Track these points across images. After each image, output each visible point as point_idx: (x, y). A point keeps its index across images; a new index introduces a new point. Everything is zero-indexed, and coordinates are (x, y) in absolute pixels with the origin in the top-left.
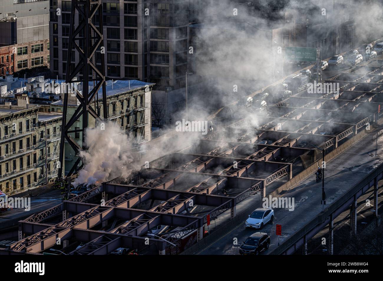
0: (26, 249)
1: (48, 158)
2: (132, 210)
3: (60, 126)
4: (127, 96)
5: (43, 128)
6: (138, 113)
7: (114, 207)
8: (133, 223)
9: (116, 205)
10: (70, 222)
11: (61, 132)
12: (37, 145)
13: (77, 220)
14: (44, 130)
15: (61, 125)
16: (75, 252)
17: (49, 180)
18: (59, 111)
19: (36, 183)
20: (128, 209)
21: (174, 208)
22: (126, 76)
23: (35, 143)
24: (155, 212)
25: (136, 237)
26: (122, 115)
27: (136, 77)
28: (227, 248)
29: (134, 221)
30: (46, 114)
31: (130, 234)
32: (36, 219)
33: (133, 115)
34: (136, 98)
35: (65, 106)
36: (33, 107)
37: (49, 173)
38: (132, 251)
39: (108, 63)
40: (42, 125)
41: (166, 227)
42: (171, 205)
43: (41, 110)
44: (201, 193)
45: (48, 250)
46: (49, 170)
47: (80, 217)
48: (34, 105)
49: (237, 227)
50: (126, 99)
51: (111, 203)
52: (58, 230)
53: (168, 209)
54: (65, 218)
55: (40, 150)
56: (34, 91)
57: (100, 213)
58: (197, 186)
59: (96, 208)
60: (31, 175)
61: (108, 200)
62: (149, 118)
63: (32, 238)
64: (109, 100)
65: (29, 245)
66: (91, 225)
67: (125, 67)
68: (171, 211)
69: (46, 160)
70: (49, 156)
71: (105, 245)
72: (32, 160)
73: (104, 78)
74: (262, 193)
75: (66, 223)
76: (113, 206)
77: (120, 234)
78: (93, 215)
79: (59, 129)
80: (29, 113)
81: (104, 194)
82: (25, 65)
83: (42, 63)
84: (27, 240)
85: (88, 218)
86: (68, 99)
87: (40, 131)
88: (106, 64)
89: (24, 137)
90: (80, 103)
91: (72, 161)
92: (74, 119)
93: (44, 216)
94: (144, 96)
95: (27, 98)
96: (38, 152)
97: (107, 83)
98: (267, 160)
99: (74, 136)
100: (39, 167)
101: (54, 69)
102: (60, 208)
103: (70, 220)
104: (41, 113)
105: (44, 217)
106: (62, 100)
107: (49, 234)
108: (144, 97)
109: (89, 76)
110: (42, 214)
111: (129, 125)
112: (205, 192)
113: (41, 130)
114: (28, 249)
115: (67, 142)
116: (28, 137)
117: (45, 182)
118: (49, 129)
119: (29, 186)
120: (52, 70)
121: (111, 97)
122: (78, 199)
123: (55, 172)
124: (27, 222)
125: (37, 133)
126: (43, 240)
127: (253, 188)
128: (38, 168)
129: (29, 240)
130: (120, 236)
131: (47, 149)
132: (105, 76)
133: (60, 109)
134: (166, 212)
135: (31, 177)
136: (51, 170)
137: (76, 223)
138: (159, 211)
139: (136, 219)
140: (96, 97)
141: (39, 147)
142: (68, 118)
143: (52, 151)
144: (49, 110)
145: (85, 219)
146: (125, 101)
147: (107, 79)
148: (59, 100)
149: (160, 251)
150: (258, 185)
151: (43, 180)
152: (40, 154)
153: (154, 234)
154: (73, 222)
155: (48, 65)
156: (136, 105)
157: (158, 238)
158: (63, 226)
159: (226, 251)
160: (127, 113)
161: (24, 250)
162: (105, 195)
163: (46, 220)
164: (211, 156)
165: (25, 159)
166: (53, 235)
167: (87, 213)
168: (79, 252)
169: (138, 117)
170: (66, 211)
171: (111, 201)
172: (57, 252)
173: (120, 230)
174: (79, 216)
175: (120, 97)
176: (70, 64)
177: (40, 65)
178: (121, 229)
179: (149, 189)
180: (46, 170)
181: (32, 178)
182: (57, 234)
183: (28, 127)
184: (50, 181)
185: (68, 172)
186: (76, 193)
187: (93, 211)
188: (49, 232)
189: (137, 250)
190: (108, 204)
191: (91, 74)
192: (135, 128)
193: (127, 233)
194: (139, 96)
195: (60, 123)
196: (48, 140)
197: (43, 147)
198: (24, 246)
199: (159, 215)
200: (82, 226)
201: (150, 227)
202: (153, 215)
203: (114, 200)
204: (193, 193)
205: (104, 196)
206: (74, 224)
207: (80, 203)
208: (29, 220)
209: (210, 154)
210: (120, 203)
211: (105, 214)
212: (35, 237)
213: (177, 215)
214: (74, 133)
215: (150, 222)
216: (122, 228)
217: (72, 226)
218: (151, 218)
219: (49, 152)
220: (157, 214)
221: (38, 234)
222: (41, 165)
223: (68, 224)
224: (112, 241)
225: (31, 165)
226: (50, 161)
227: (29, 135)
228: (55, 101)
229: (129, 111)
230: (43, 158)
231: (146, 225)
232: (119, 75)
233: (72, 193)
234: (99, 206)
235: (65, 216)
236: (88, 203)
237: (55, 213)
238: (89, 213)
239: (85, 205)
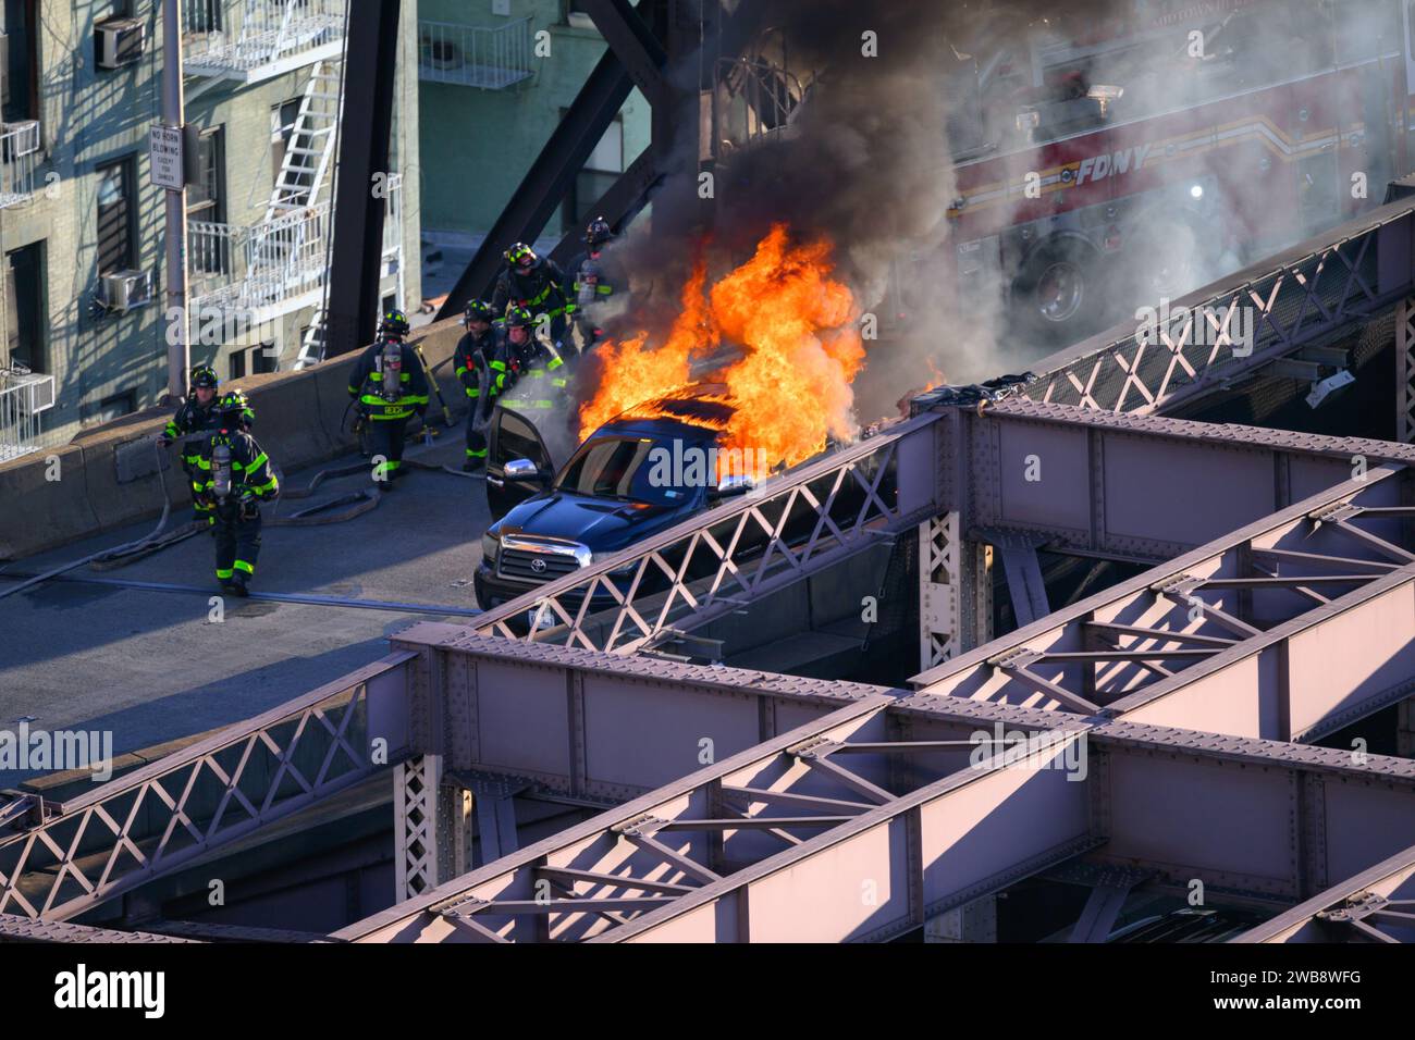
1: (198, 53)
7: (1078, 726)
9: (1102, 698)
19: (38, 388)
20: (1276, 750)
29: (1356, 915)
37: (217, 259)
46: (218, 213)
47: (624, 850)
51: (1046, 664)
54: (430, 858)
59: (839, 736)
61: (996, 638)
69: (165, 78)
70: (210, 17)
76: (1066, 707)
78: (808, 831)
81: (944, 548)
85: (725, 870)
91: (517, 91)
93: (146, 832)
100: (78, 170)
105: (148, 851)
110: (118, 807)
122: (595, 610)
128: (66, 188)
136: (239, 217)
137: (574, 936)
139: (1383, 888)
145: (696, 881)
151: (126, 350)
154: (539, 920)
162: (954, 567)
170: (432, 764)
171: (1039, 646)
174: (610, 838)
180: (174, 215)
185: (470, 242)
186: (567, 532)
187: (799, 769)
190: (999, 680)
203: (1086, 633)
205: (939, 575)
207: (623, 656)
210: (1155, 677)
211: (952, 816)
222: (105, 147)
226: (227, 90)
230: (132, 58)
233: (523, 528)
234: (875, 699)
235: (430, 844)
236: (731, 659)
237: (289, 791)
238: (740, 799)
239: (685, 685)
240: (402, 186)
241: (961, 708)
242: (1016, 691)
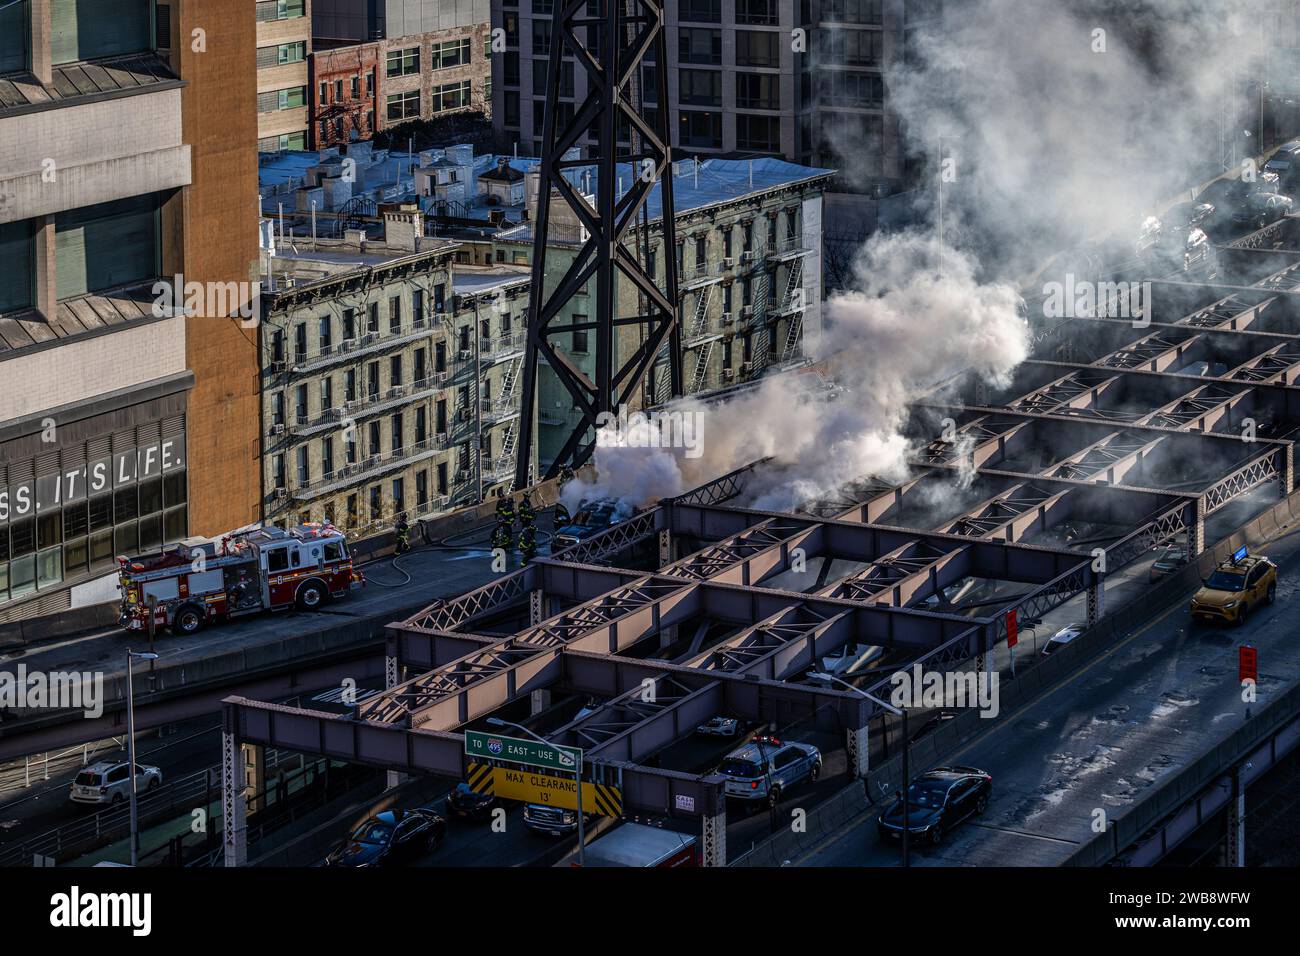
0: (410, 716)
1: (484, 416)
2: (758, 593)
3: (524, 310)
4: (744, 213)
5: (466, 318)
6: (781, 269)
7: (698, 582)
8: (760, 635)
9: (704, 575)
10: (554, 629)
11: (526, 331)
12: (450, 371)
13: (576, 623)
14: (472, 325)
15: (527, 306)
16: (568, 730)
17: (486, 488)
18: (521, 260)
19: (445, 499)
20: (746, 588)
21: (898, 588)
22: (739, 145)
23: (441, 365)
24: (833, 600)
25: (771, 682)
26: (728, 274)
27: (772, 149)
28: (1075, 726)
29: (766, 629)
30: (478, 269)
31: (753, 672)
32: (444, 618)
33: (761, 275)
34: (772, 217)
35: (540, 245)
36: (436, 247)
37: (489, 467)
38: (758, 731)
39: (682, 101)
40: (466, 307)
41: (873, 649)
42: (888, 576)
43: (461, 257)
44: (989, 537)
45: (480, 723)
46: (489, 455)
47: (587, 613)
48: (437, 240)
49: (1109, 653)
50: (741, 222)
51: (690, 567)
52: (516, 656)
53: (876, 590)
54: (539, 616)
55: (457, 389)
56: (440, 195)
57: (654, 602)
58: (975, 515)
59: (640, 585)
60: (428, 473)
61: (679, 559)
62: (815, 284)
63: (430, 682)
64: (684, 224)
65: (420, 705)
66: (623, 641)
67: (740, 118)
68: (887, 598)
69: (476, 423)
70: (488, 408)
71: (668, 709)
72: (431, 424)
73: (667, 151)
74: (1192, 540)
75: (542, 633)
76: (695, 577)
77: (719, 673)
78: (632, 608)
79: (519, 321)
80: (424, 265)
81: (666, 538)
82: (413, 108)
83: (467, 101)
84: (414, 689)
85: (612, 618)
86: (550, 220)
87: (457, 326)
88: (675, 106)
89: (406, 345)
90: (589, 236)
91: (562, 426)
92: (570, 286)
93: (469, 610)
94: (799, 211)
95: (416, 218)
96: (452, 395)
97: (676, 169)
98: (1208, 430)
99: (570, 345)
100: (455, 445)
101: (506, 123)
102: (522, 584)
103: (554, 622)
104: (463, 268)
105: (470, 613)
106: (529, 225)
107: (484, 668)
108: (801, 215)
109: (620, 144)
110: (463, 603)
111: (748, 309)
112: (1001, 533)
113: (462, 324)
114: (417, 717)
115: (546, 362)
116: (421, 345)
117: (474, 496)
118: (488, 320)
119: (423, 509)
120: (499, 124)
121: (692, 216)
122: (579, 554)
123: (506, 461)
124: (415, 629)
125: (447, 330)
126: (464, 689)
127: (1160, 523)
128: (452, 449)
129: (420, 689)
130: (719, 678)
131: (482, 385)
132: (669, 144)
133: (524, 254)
134: (870, 602)
135: (429, 477)
136: (494, 456)
137: (575, 634)
138: (848, 596)
139: (773, 623)
140: (641, 216)
141: (454, 378)
142: (550, 287)
143: (497, 394)
144: (489, 256)
145: (604, 621)
146: (737, 228)
147: (678, 156)
148: (520, 224)
149: (849, 731)
150: (1179, 512)
151: (466, 489)
152: (457, 402)
153: (829, 672)
154: (566, 631)
155: (488, 107)
156: (774, 241)
157: (844, 688)
158: (532, 641)
159: (1071, 734)
160: (743, 270)
161: (403, 722)
162: (668, 543)
163: (475, 621)
164: (1021, 412)
165: (410, 419)
166: (498, 672)
167: (610, 601)
168: (582, 731)
169: (779, 282)
170: (540, 592)
171: (689, 562)
172: (509, 730)
173: (717, 658)
174: (583, 610)
175: (719, 215)
176: (558, 107)
177: (461, 109)
178: (722, 655)
179: (814, 523)
180: (478, 456)
181: (433, 482)
182: (510, 668)
183: (419, 314)
184: (489, 493)
185: (550, 463)
186: (573, 534)
187: (630, 593)
188: (486, 661)
189: (773, 728)
190: (679, 571)
191: (626, 138)
192: (769, 317)
193: (740, 670)
194: (783, 210)
195: (524, 301)
196: (484, 356)
197: (468, 380)
198: (403, 707)
199: (849, 611)
200: (593, 644)
201: (819, 650)
202: (829, 609)
203: (700, 559)
204: (962, 537)
205: (664, 545)
206: (567, 638)
207: (586, 566)
208: (421, 623)
209: (1019, 409)
210: (717, 570)
211: (668, 604)
212: (438, 679)
213: (908, 610)
214: (571, 333)
215: (818, 635)
216: (723, 652)
217: (560, 642)
218: (821, 621)
219: (488, 396)
220: (841, 607)
221: (451, 668)
222: (461, 439)
223: (547, 636)
224: (693, 695)
225: (428, 440)
226: (491, 425)
227: (423, 339)
228: (507, 226)
229: (750, 262)
230: (468, 417)
231: (803, 644)
232: (718, 144)
233: (562, 533)
234: (649, 576)
235: (539, 611)
236: (613, 566)
237: (505, 598)
238: (616, 600)
239: (602, 572)
240: (535, 448)
241: (670, 578)
242: (684, 573)
